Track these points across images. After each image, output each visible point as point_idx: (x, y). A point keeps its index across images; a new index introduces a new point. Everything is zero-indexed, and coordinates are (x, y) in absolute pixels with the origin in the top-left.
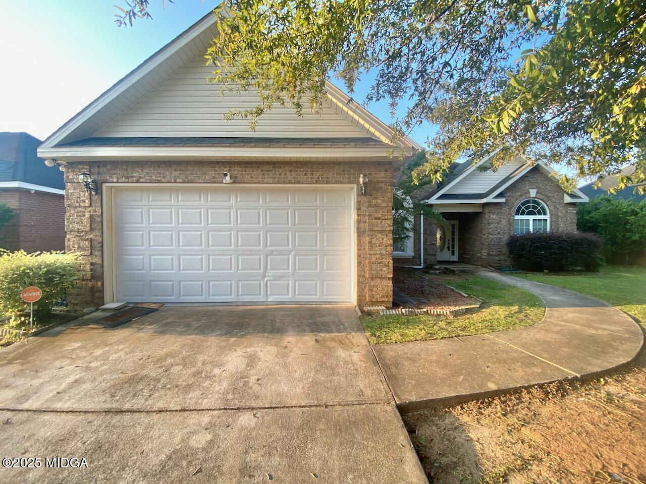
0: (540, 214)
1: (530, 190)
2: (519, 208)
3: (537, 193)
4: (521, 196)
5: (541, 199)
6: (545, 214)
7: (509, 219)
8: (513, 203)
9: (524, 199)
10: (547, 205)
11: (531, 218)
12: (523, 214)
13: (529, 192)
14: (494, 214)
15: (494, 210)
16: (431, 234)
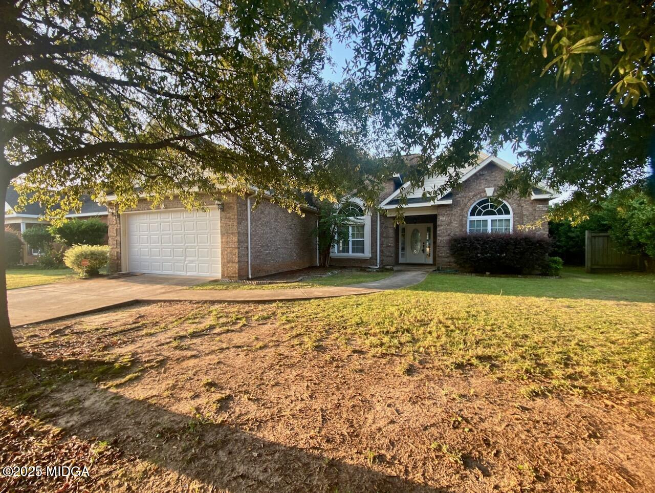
0: (500, 213)
1: (486, 189)
3: (495, 191)
4: (474, 196)
6: (507, 212)
7: (461, 220)
9: (479, 199)
10: (509, 203)
11: (489, 218)
12: (479, 214)
13: (485, 191)
14: (443, 215)
15: (443, 212)
16: (387, 237)
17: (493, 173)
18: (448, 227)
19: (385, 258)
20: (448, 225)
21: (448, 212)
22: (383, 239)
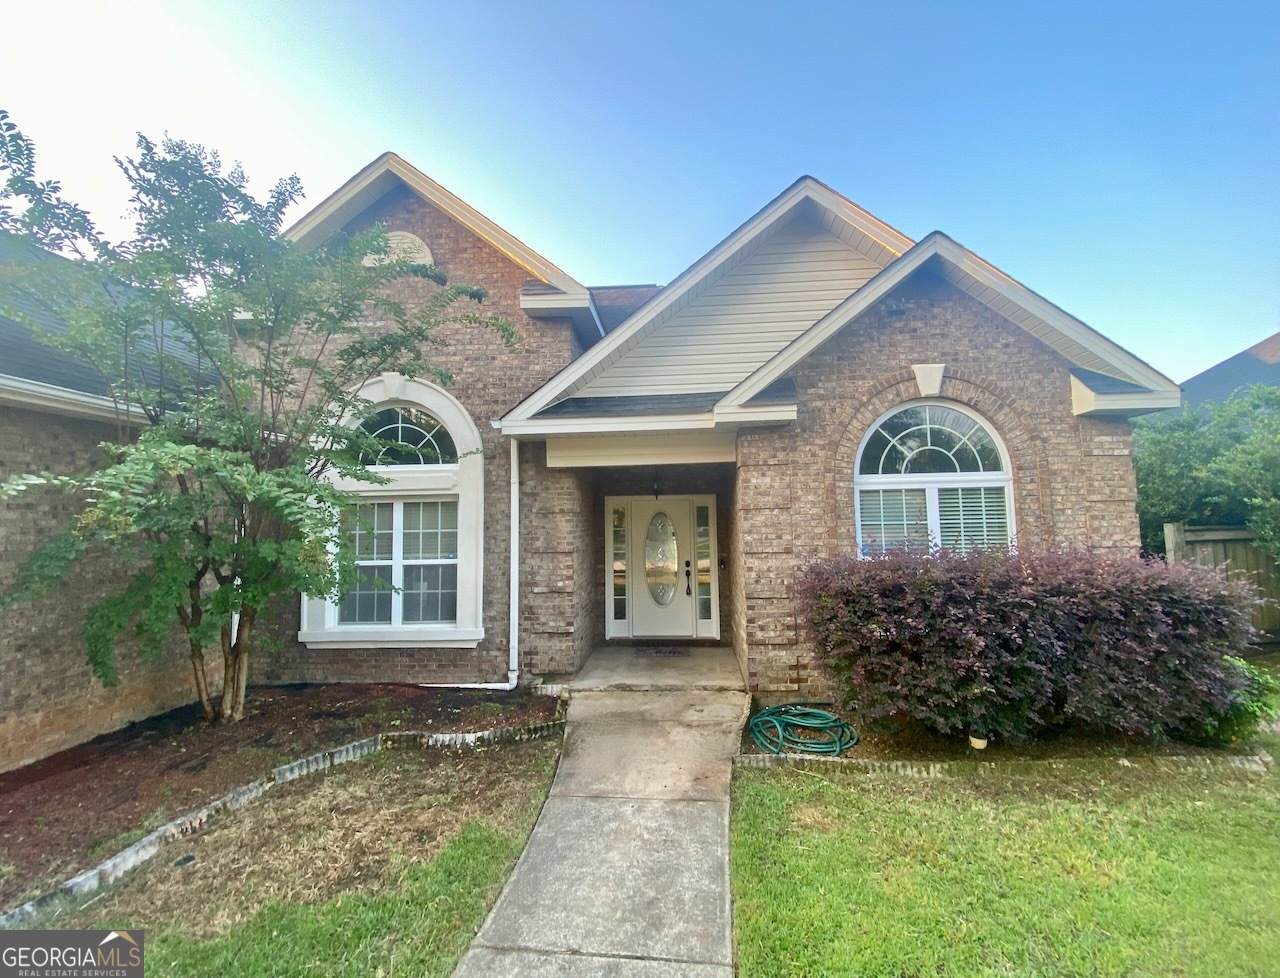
0: (969, 465)
1: (916, 368)
2: (876, 444)
3: (947, 377)
4: (876, 393)
5: (967, 404)
6: (994, 465)
7: (832, 490)
8: (845, 426)
9: (893, 405)
10: (998, 428)
11: (932, 482)
12: (891, 468)
13: (912, 378)
14: (763, 467)
15: (763, 455)
16: (552, 552)
17: (936, 310)
18: (785, 517)
19: (541, 643)
20: (784, 509)
21: (781, 455)
22: (535, 562)
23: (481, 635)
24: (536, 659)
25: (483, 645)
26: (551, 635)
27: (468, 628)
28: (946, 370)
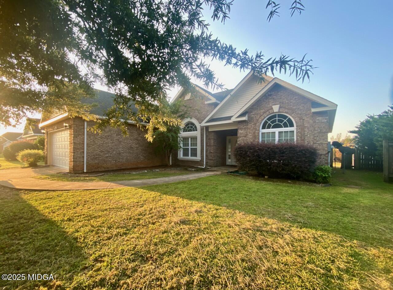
0: (286, 126)
1: (273, 106)
4: (264, 113)
5: (285, 113)
8: (258, 120)
9: (269, 115)
10: (293, 117)
11: (277, 130)
12: (268, 128)
13: (272, 109)
14: (241, 129)
15: (242, 127)
16: (210, 146)
17: (279, 93)
19: (209, 161)
20: (245, 137)
21: (245, 127)
22: (208, 147)
23: (200, 159)
24: (208, 163)
25: (201, 161)
26: (210, 160)
27: (198, 158)
28: (280, 106)
